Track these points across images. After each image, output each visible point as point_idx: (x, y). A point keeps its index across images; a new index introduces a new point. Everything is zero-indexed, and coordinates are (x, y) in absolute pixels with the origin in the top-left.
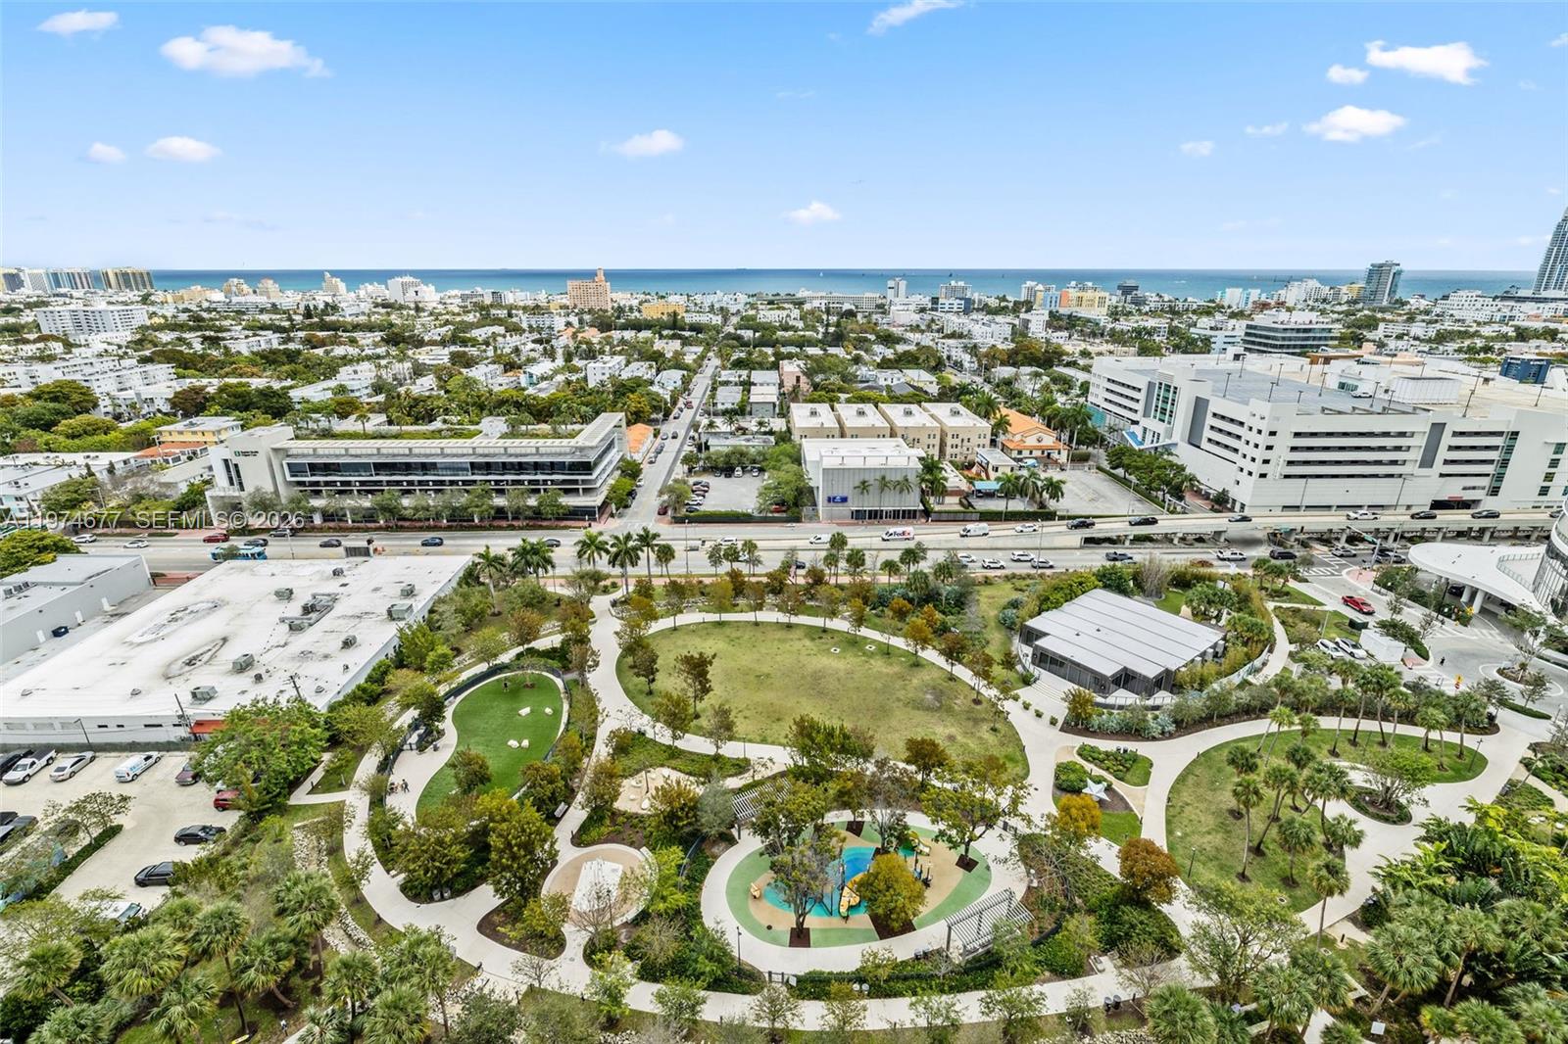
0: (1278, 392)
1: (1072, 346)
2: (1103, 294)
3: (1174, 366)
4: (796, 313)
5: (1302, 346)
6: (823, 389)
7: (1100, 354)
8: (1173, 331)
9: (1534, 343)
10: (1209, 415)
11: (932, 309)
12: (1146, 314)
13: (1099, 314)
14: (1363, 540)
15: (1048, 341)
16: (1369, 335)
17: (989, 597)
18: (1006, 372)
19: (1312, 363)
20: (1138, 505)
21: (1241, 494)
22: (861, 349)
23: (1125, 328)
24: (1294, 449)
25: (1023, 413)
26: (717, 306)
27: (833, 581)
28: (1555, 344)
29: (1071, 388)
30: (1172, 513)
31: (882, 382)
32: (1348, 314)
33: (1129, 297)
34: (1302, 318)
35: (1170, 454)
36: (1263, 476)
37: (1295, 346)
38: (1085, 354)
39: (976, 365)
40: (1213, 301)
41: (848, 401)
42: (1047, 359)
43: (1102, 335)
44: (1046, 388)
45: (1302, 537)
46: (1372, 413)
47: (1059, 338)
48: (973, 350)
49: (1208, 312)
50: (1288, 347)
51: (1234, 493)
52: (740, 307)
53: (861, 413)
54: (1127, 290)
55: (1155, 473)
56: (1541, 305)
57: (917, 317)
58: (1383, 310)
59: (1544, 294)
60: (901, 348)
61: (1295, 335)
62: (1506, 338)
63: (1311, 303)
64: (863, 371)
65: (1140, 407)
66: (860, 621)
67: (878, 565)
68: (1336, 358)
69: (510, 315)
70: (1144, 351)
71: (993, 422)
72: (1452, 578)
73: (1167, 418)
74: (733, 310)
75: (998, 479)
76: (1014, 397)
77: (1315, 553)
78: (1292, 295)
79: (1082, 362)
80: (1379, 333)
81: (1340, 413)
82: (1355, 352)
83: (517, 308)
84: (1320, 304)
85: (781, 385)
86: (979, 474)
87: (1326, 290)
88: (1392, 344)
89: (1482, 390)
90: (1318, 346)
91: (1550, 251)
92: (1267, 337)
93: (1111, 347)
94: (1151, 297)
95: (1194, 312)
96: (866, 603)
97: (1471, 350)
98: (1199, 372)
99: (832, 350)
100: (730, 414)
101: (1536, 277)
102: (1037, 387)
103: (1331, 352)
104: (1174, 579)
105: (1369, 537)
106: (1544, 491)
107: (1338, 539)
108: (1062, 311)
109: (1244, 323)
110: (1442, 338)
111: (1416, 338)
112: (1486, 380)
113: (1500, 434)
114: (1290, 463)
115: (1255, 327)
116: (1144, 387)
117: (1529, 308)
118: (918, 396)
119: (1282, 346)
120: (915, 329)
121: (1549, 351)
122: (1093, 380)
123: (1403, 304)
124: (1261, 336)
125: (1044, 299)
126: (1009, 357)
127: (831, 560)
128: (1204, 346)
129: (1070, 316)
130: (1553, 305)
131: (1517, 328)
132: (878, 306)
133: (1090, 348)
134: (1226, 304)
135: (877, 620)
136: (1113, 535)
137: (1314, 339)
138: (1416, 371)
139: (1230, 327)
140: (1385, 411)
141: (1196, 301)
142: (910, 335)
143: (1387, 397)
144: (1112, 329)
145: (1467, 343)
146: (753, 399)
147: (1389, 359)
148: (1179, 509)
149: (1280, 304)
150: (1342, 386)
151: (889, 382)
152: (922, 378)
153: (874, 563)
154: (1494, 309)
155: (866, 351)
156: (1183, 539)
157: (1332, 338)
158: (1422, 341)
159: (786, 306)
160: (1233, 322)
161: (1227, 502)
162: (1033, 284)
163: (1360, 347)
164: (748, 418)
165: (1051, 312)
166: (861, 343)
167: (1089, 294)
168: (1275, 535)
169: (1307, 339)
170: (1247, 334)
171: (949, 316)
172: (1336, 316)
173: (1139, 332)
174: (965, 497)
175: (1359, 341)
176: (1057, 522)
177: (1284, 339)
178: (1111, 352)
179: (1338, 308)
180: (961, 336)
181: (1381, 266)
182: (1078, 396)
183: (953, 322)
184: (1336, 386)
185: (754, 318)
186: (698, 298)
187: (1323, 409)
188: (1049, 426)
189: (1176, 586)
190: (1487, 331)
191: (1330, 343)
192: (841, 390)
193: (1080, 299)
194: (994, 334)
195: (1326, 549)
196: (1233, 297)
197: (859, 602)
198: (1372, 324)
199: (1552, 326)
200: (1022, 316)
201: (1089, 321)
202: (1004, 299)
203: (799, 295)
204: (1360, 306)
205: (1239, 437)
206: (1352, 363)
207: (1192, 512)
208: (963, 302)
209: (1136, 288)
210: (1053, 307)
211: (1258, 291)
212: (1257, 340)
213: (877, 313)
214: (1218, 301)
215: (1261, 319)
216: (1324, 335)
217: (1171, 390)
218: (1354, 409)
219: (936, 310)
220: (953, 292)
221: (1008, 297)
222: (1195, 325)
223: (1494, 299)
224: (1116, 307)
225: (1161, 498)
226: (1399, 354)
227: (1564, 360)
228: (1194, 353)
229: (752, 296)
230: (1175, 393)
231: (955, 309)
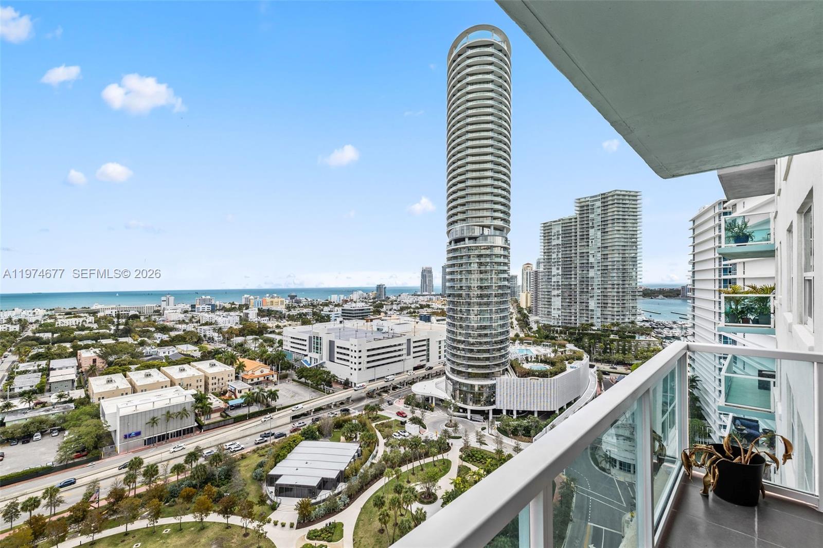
0: (359, 335)
1: (271, 324)
2: (282, 299)
3: (318, 328)
4: (92, 319)
5: (362, 316)
6: (116, 365)
7: (285, 326)
8: (314, 314)
9: (425, 309)
10: (336, 347)
11: (192, 311)
12: (302, 307)
13: (282, 308)
14: (397, 388)
15: (259, 322)
16: (382, 310)
17: (245, 466)
18: (240, 340)
19: (367, 322)
20: (313, 394)
21: (353, 379)
22: (144, 337)
23: (295, 314)
24: (368, 356)
25: (251, 359)
26: (15, 318)
27: (132, 494)
29: (274, 343)
30: (328, 394)
31: (161, 354)
32: (374, 302)
33: (294, 300)
34: (360, 305)
35: (323, 367)
36: (360, 369)
37: (360, 316)
38: (278, 327)
39: (222, 338)
40: (327, 300)
41: (137, 369)
42: (260, 331)
43: (284, 317)
44: (261, 345)
45: (378, 391)
46: (389, 338)
47: (264, 321)
48: (220, 330)
49: (326, 305)
50: (358, 316)
51: (352, 379)
52: (39, 318)
53: (148, 375)
54: (292, 297)
55: (319, 377)
56: (424, 297)
57: (183, 316)
58: (384, 301)
59: (424, 293)
60: (173, 334)
61: (359, 312)
62: (417, 308)
63: (361, 299)
64: (147, 350)
65: (307, 348)
66: (157, 515)
67: (169, 470)
68: (374, 319)
70: (305, 323)
71: (236, 366)
72: (425, 395)
73: (319, 351)
74: (33, 320)
75: (242, 397)
76: (245, 352)
77: (384, 397)
78: (355, 296)
79: (277, 331)
80: (384, 309)
81: (380, 340)
82: (378, 317)
84: (364, 300)
85: (79, 366)
86: (230, 397)
87: (365, 294)
88: (389, 312)
89: (416, 325)
90: (367, 315)
92: (350, 313)
93: (290, 323)
94: (303, 299)
95: (321, 305)
96: (161, 500)
97: (410, 313)
98: (328, 329)
99: (121, 340)
100: (27, 395)
101: (420, 288)
102: (257, 345)
103: (372, 317)
104: (335, 425)
105: (399, 386)
106: (440, 357)
108: (264, 308)
109: (341, 308)
110: (402, 309)
111: (395, 310)
112: (417, 322)
113: (425, 340)
114: (368, 362)
115: (344, 310)
116: (307, 339)
117: (421, 298)
118: (188, 359)
119: (355, 316)
120: (183, 322)
121: (429, 311)
122: (284, 338)
123: (389, 298)
125: (255, 303)
126: (240, 332)
127: (130, 479)
128: (327, 319)
129: (268, 310)
130: (426, 297)
131: (420, 305)
132: (155, 311)
133: (280, 324)
134: (332, 301)
135: (170, 509)
136: (305, 411)
137: (365, 313)
138: (398, 322)
139: (336, 311)
140: (393, 337)
141: (321, 301)
142: (179, 326)
143: (392, 332)
144: (289, 315)
145: (409, 310)
146: (51, 380)
147: (390, 318)
148: (331, 391)
149: (352, 300)
150: (378, 329)
151: (167, 354)
152: (188, 349)
153: (166, 470)
154: (413, 299)
155: (149, 338)
156: (335, 405)
157: (371, 312)
158: (397, 311)
159: (82, 315)
160: (336, 308)
161: (349, 384)
162: (248, 296)
163: (380, 314)
164: (47, 394)
165: (259, 309)
166: (144, 333)
167: (276, 300)
168: (369, 393)
169: (363, 313)
170: (343, 313)
171: (203, 314)
173: (300, 315)
174: (223, 412)
175: (379, 312)
176: (277, 412)
177: (355, 313)
178: (290, 325)
179: (370, 301)
180: (211, 324)
181: (380, 285)
182: (278, 347)
183: (206, 317)
184: (376, 330)
185: (52, 325)
187: (374, 339)
188: (266, 364)
189: (336, 428)
190: (413, 306)
191: (370, 314)
192: (131, 363)
193: (272, 302)
194: (230, 321)
195: (386, 395)
196: (334, 298)
197: (156, 501)
198: (381, 306)
199: (428, 303)
200: (244, 311)
201: (277, 311)
202: (233, 304)
203: (93, 308)
204: (376, 300)
205: (348, 355)
206: (379, 320)
207: (336, 391)
208: (210, 306)
209: (296, 296)
210: (259, 306)
211: (343, 296)
212: (347, 315)
213: (154, 315)
214: (329, 300)
215: (346, 306)
216: (368, 311)
217: (319, 339)
218: (384, 337)
219: (194, 311)
220: (204, 301)
221: (235, 303)
222: (323, 310)
223: (412, 295)
224: (289, 305)
225: (323, 388)
226: (392, 316)
227: (434, 313)
228: (324, 322)
229: (51, 310)
230: (320, 340)
231: (206, 310)
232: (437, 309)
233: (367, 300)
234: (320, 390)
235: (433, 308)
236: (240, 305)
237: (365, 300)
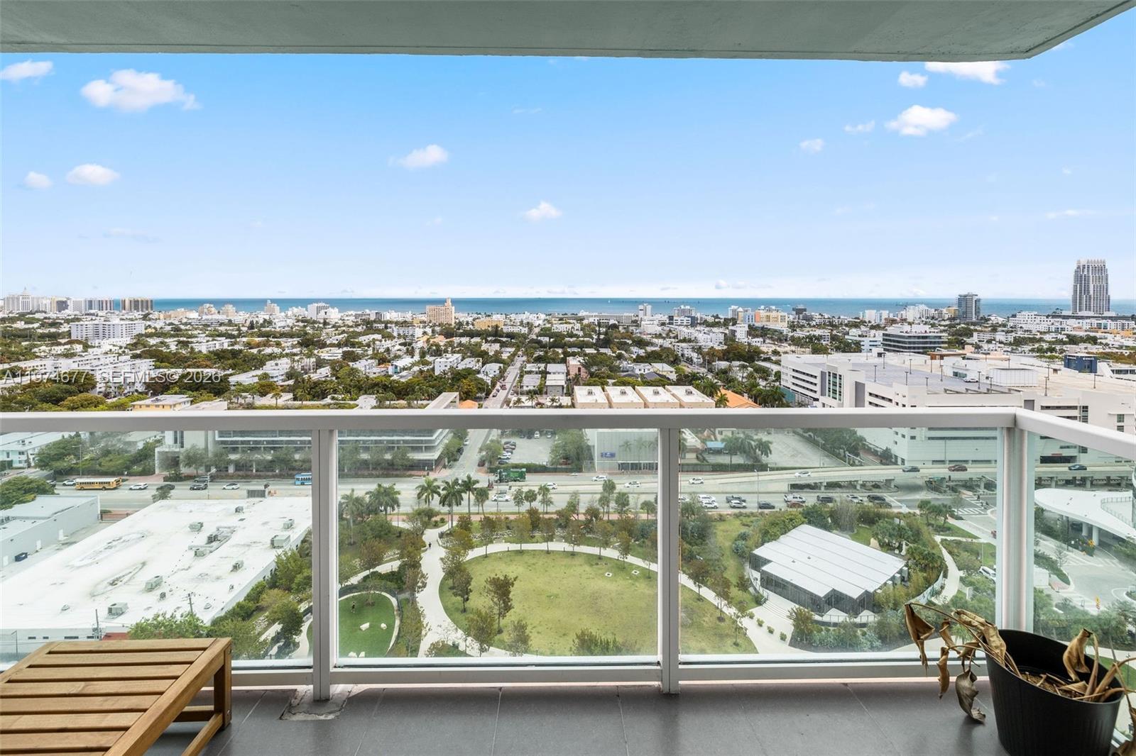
0: (912, 379)
1: (767, 347)
2: (783, 314)
3: (837, 361)
4: (578, 326)
5: (923, 348)
6: (597, 376)
7: (786, 353)
8: (833, 338)
9: (1082, 346)
10: (867, 395)
11: (669, 324)
12: (814, 326)
13: (783, 327)
15: (749, 344)
16: (968, 340)
17: (724, 531)
18: (723, 364)
19: (932, 359)
20: (827, 460)
21: (900, 451)
22: (622, 349)
23: (801, 336)
25: (736, 393)
26: (525, 322)
27: (606, 518)
28: (1097, 346)
29: (768, 375)
30: (852, 465)
31: (637, 372)
32: (950, 326)
33: (801, 316)
34: (920, 329)
36: (913, 438)
37: (919, 348)
38: (776, 353)
39: (701, 360)
40: (858, 318)
41: (614, 384)
42: (750, 356)
43: (786, 340)
44: (750, 376)
45: (951, 484)
46: (980, 393)
47: (757, 342)
48: (699, 350)
49: (856, 325)
50: (914, 348)
51: (895, 450)
52: (541, 322)
53: (623, 393)
54: (799, 312)
55: (836, 435)
56: (1081, 321)
57: (660, 329)
58: (974, 324)
59: (1080, 314)
60: (649, 349)
61: (917, 340)
62: (1061, 342)
63: (924, 319)
64: (624, 364)
65: (818, 388)
66: (626, 550)
67: (639, 506)
68: (949, 355)
69: (386, 327)
70: (816, 351)
71: (716, 398)
72: (1070, 516)
73: (838, 396)
74: (536, 324)
75: (723, 440)
76: (729, 382)
77: (963, 496)
78: (910, 314)
79: (774, 358)
80: (975, 338)
81: (957, 393)
82: (961, 352)
83: (391, 322)
85: (568, 374)
86: (709, 437)
87: (932, 311)
88: (985, 346)
89: (1053, 376)
90: (935, 348)
91: (1075, 286)
92: (899, 342)
93: (793, 348)
94: (816, 315)
95: (846, 325)
96: (630, 535)
97: (1040, 350)
98: (854, 364)
99: (602, 350)
100: (532, 394)
101: (1071, 303)
102: (745, 375)
103: (944, 352)
104: (861, 517)
107: (979, 486)
108: (757, 324)
109: (881, 332)
110: (1018, 342)
111: (1001, 342)
113: (1075, 408)
114: (932, 428)
115: (889, 335)
116: (818, 375)
117: (1072, 322)
118: (662, 381)
119: (909, 348)
120: (659, 336)
121: (1095, 351)
122: (782, 370)
123: (987, 320)
124: (894, 341)
125: (744, 317)
126: (724, 355)
127: (604, 501)
128: (856, 347)
129: (763, 328)
130: (1088, 321)
131: (1068, 336)
132: (633, 322)
133: (778, 349)
134: (867, 321)
135: (640, 550)
136: (811, 482)
137: (931, 343)
138: (1005, 365)
139: (872, 335)
140: (991, 392)
141: (846, 318)
142: (655, 340)
143: (988, 382)
144: (792, 336)
145: (1037, 346)
146: (548, 383)
147: (984, 356)
148: (857, 462)
149: (904, 321)
150: (956, 374)
151: (642, 372)
152: (664, 368)
153: (636, 504)
154: (1050, 323)
155: (626, 351)
156: (863, 486)
157: (943, 343)
158: (1005, 344)
159: (571, 321)
160: (873, 332)
161: (891, 457)
162: (736, 307)
163: (963, 348)
164: (544, 396)
165: (749, 326)
166: (623, 346)
167: (774, 314)
168: (931, 482)
169: (926, 343)
170: (884, 340)
171: (681, 328)
172: (942, 328)
173: (811, 338)
174: (700, 453)
175: (962, 345)
176: (769, 472)
177: (910, 343)
178: (793, 352)
179: (943, 323)
180: (690, 341)
181: (965, 296)
182: (774, 381)
183: (685, 332)
184: (952, 375)
185: (549, 329)
186: (513, 316)
187: (947, 391)
188: (756, 402)
189: (864, 522)
190: (1048, 337)
191: (942, 345)
192: (609, 377)
193: (768, 317)
194: (712, 339)
195: (971, 493)
196: (870, 315)
197: (625, 534)
198: (969, 333)
199: (1092, 334)
200: (730, 328)
201: (776, 331)
202: (717, 317)
203: (580, 315)
204: (958, 321)
206: (960, 359)
207: (867, 465)
208: (690, 319)
209: (805, 310)
210: (750, 322)
211: (887, 312)
212: (892, 343)
213: (632, 326)
214: (861, 318)
215: (892, 330)
216: (937, 340)
217: (838, 377)
218: (967, 390)
219: (672, 324)
220: (683, 312)
221: (720, 316)
222: (848, 334)
223: (1047, 317)
224: (793, 322)
225: (843, 454)
226: (991, 353)
227: (1106, 356)
228: (851, 352)
229: (549, 315)
230: (840, 379)
231: (685, 324)
232: (1121, 347)
233: (936, 322)
234: (838, 456)
235: (1107, 345)
236: (725, 319)
237: (932, 322)
